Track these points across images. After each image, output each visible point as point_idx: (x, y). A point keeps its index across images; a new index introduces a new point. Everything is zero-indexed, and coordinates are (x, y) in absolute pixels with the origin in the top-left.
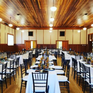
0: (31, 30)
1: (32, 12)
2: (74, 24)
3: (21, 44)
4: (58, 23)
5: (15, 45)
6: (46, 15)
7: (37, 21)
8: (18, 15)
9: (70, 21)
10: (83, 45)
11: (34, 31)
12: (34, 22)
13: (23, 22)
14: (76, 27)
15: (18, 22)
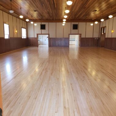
0: (43, 23)
1: (48, 9)
2: (86, 18)
3: (33, 38)
4: (71, 17)
5: (27, 38)
6: (60, 11)
7: (51, 15)
8: (35, 11)
9: (83, 15)
10: (96, 39)
11: (46, 24)
12: (48, 16)
13: (35, 15)
14: (89, 20)
15: (32, 16)
